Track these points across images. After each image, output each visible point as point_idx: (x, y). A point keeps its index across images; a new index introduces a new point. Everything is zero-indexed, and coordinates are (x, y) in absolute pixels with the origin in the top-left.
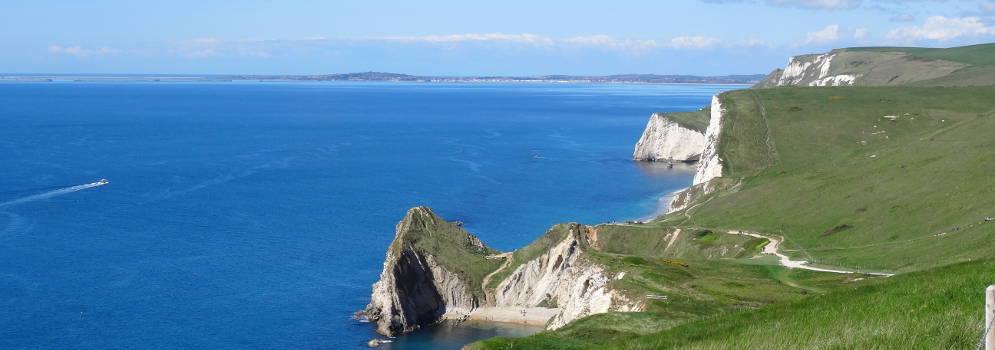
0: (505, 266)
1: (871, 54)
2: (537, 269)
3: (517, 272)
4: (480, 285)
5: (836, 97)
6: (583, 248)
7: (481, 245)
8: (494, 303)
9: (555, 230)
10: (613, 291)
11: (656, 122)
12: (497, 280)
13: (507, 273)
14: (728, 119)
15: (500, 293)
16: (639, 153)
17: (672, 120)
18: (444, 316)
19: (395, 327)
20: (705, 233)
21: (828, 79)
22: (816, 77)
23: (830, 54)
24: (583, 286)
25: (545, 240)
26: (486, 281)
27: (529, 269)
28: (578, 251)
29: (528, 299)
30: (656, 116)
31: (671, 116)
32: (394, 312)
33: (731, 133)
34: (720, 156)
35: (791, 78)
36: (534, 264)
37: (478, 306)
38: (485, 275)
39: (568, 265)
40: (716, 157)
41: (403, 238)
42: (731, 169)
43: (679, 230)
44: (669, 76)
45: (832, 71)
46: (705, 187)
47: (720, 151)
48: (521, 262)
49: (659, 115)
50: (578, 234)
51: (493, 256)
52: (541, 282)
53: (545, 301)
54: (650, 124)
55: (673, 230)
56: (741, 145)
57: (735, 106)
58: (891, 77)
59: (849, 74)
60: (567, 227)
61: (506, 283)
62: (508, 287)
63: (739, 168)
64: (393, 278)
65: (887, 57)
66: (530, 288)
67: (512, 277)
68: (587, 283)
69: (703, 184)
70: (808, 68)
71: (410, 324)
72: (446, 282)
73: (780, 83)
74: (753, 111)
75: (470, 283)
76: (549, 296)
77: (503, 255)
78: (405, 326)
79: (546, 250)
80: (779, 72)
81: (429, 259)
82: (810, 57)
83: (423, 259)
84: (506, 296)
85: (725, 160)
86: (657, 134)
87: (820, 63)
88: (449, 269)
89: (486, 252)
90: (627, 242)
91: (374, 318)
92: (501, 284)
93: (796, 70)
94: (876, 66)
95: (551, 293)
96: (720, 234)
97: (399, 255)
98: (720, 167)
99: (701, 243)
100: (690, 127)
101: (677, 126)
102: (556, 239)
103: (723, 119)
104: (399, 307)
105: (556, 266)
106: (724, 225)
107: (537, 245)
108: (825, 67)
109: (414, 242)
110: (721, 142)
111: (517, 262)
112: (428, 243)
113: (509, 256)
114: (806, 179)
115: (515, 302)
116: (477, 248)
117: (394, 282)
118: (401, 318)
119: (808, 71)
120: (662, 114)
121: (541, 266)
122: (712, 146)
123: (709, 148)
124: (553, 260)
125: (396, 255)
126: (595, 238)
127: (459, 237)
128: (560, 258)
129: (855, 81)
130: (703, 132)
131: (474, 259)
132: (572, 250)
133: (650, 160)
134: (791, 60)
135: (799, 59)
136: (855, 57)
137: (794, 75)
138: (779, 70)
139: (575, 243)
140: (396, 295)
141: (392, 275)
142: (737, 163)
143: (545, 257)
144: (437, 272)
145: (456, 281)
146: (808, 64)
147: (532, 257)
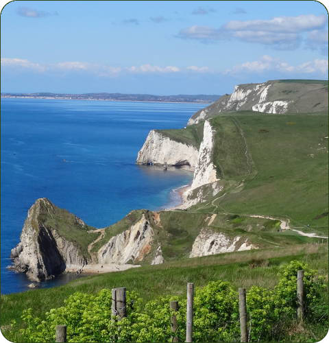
0: (100, 238)
1: (298, 85)
2: (123, 239)
3: (110, 242)
4: (87, 250)
5: (291, 123)
6: (152, 225)
7: (83, 223)
8: (97, 262)
9: (133, 214)
10: (251, 245)
11: (153, 136)
12: (97, 247)
13: (104, 242)
14: (218, 138)
15: (100, 255)
16: (141, 159)
17: (165, 135)
18: (66, 270)
19: (41, 276)
20: (235, 217)
21: (267, 104)
22: (256, 101)
23: (267, 84)
24: (209, 245)
25: (126, 221)
26: (90, 248)
27: (117, 239)
28: (150, 228)
29: (118, 259)
30: (154, 132)
31: (165, 132)
32: (39, 266)
33: (220, 147)
34: (214, 164)
35: (237, 102)
36: (121, 236)
37: (87, 264)
38: (89, 244)
39: (144, 237)
40: (211, 165)
41: (38, 219)
42: (223, 173)
43: (215, 215)
44: (133, 95)
45: (270, 97)
46: (214, 186)
47: (214, 160)
48: (112, 235)
49: (156, 131)
50: (148, 217)
51: (91, 231)
52: (126, 248)
53: (131, 260)
54: (149, 138)
55: (210, 215)
56: (228, 156)
57: (221, 128)
58: (315, 104)
59: (283, 100)
60: (141, 212)
61: (104, 248)
62: (105, 252)
63: (228, 173)
64: (38, 244)
65: (310, 88)
66: (119, 252)
67: (107, 245)
68: (212, 243)
69: (211, 184)
70: (250, 94)
71: (49, 275)
72: (65, 248)
73: (228, 105)
74: (234, 132)
75: (81, 248)
76: (133, 257)
77: (98, 230)
78: (46, 275)
79: (128, 227)
80: (228, 96)
81: (54, 232)
82: (251, 86)
83: (50, 232)
84: (105, 257)
85: (218, 166)
86: (154, 145)
87: (259, 90)
88: (67, 239)
89: (87, 228)
90: (180, 222)
91: (23, 271)
92: (101, 249)
93: (241, 95)
94: (302, 95)
95: (134, 255)
96: (245, 217)
97: (39, 230)
98: (215, 171)
99: (234, 223)
100: (178, 141)
101: (169, 139)
102: (134, 220)
103: (215, 137)
104: (42, 263)
105: (136, 238)
106: (245, 211)
107: (121, 224)
108: (264, 94)
109: (44, 221)
110: (215, 153)
111: (109, 235)
112: (52, 223)
113: (102, 230)
114: (295, 182)
115: (111, 261)
116: (81, 225)
117: (38, 247)
118: (44, 270)
119: (250, 96)
120: (157, 131)
121: (125, 238)
122: (208, 156)
123: (204, 157)
124: (133, 234)
125: (37, 230)
126: (158, 219)
127: (69, 219)
128: (138, 233)
129: (289, 106)
130: (197, 146)
131: (81, 233)
132: (146, 228)
133: (149, 164)
134: (236, 87)
135: (243, 87)
136: (285, 87)
137: (239, 99)
138: (227, 95)
139: (147, 223)
140: (39, 255)
141: (37, 242)
142: (226, 168)
143: (128, 232)
144: (59, 241)
145: (72, 247)
146: (249, 91)
147: (119, 232)
